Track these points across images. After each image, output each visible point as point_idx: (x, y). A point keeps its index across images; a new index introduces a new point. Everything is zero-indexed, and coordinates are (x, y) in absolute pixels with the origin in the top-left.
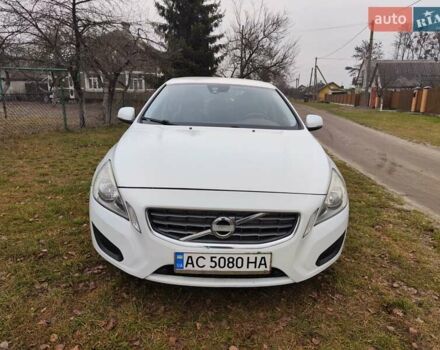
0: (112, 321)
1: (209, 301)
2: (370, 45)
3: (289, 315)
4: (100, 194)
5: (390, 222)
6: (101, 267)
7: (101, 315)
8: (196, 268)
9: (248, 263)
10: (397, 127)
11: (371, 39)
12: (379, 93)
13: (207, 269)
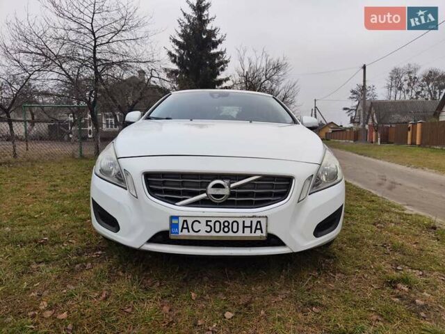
0: (105, 292)
1: (206, 279)
2: (364, 86)
3: (288, 288)
4: (101, 171)
5: (391, 222)
6: (100, 252)
7: (95, 288)
8: (192, 233)
9: (244, 227)
10: (395, 156)
11: (364, 81)
12: (375, 128)
13: (203, 234)
